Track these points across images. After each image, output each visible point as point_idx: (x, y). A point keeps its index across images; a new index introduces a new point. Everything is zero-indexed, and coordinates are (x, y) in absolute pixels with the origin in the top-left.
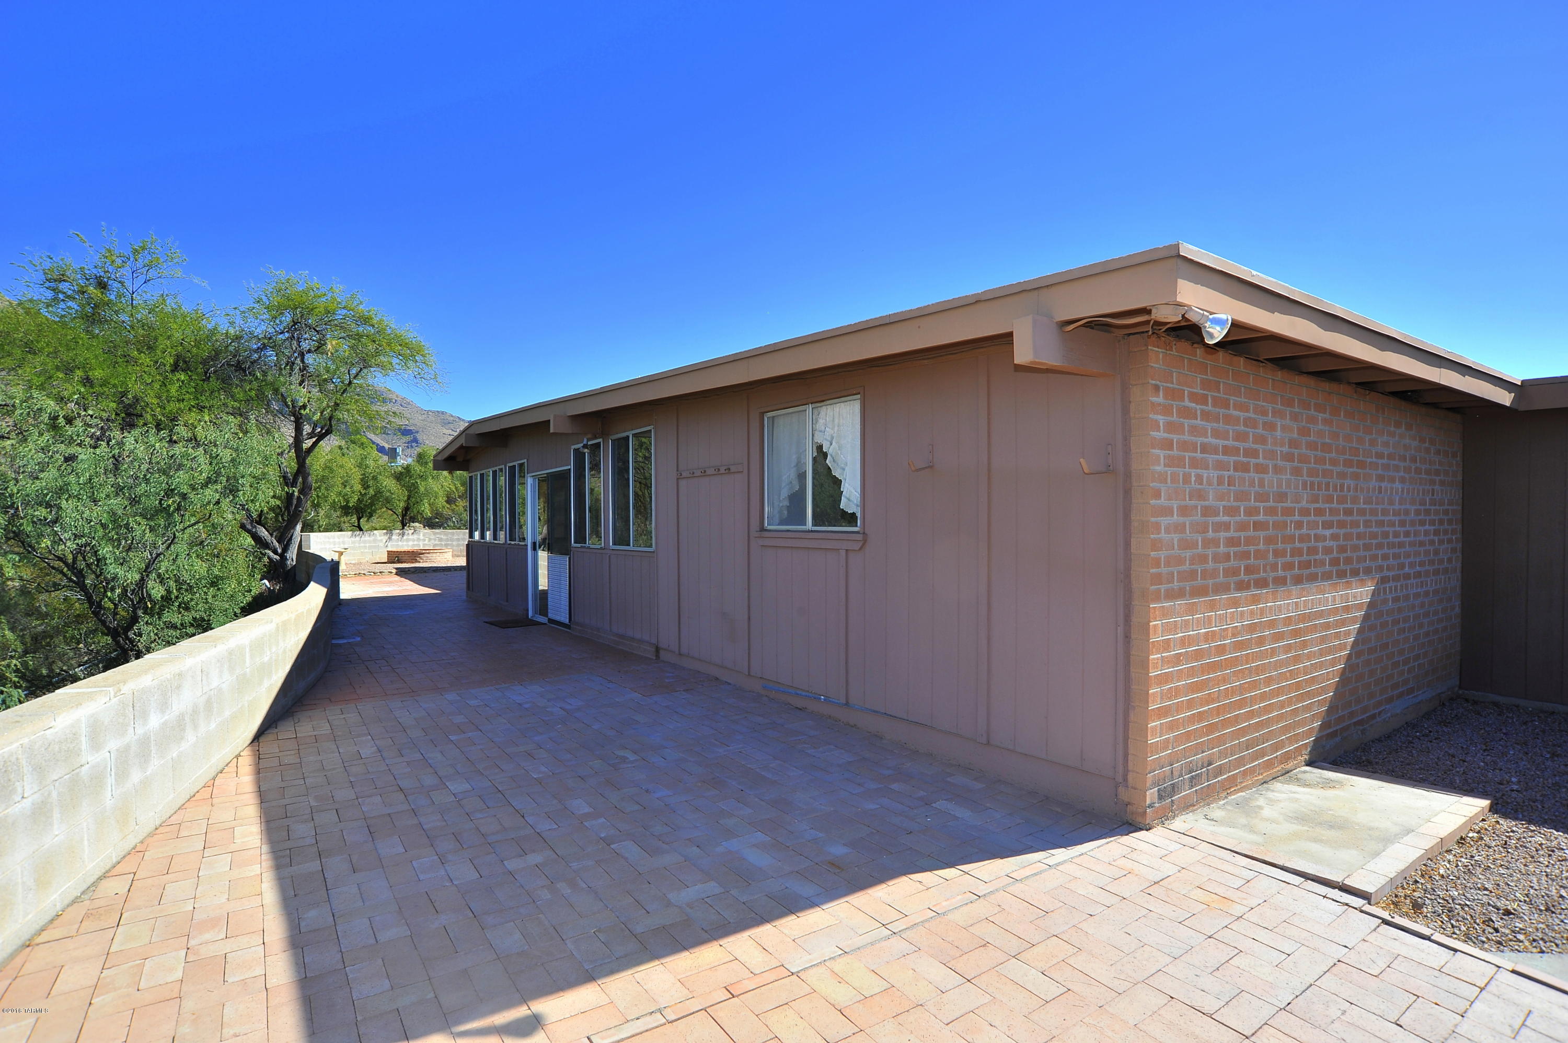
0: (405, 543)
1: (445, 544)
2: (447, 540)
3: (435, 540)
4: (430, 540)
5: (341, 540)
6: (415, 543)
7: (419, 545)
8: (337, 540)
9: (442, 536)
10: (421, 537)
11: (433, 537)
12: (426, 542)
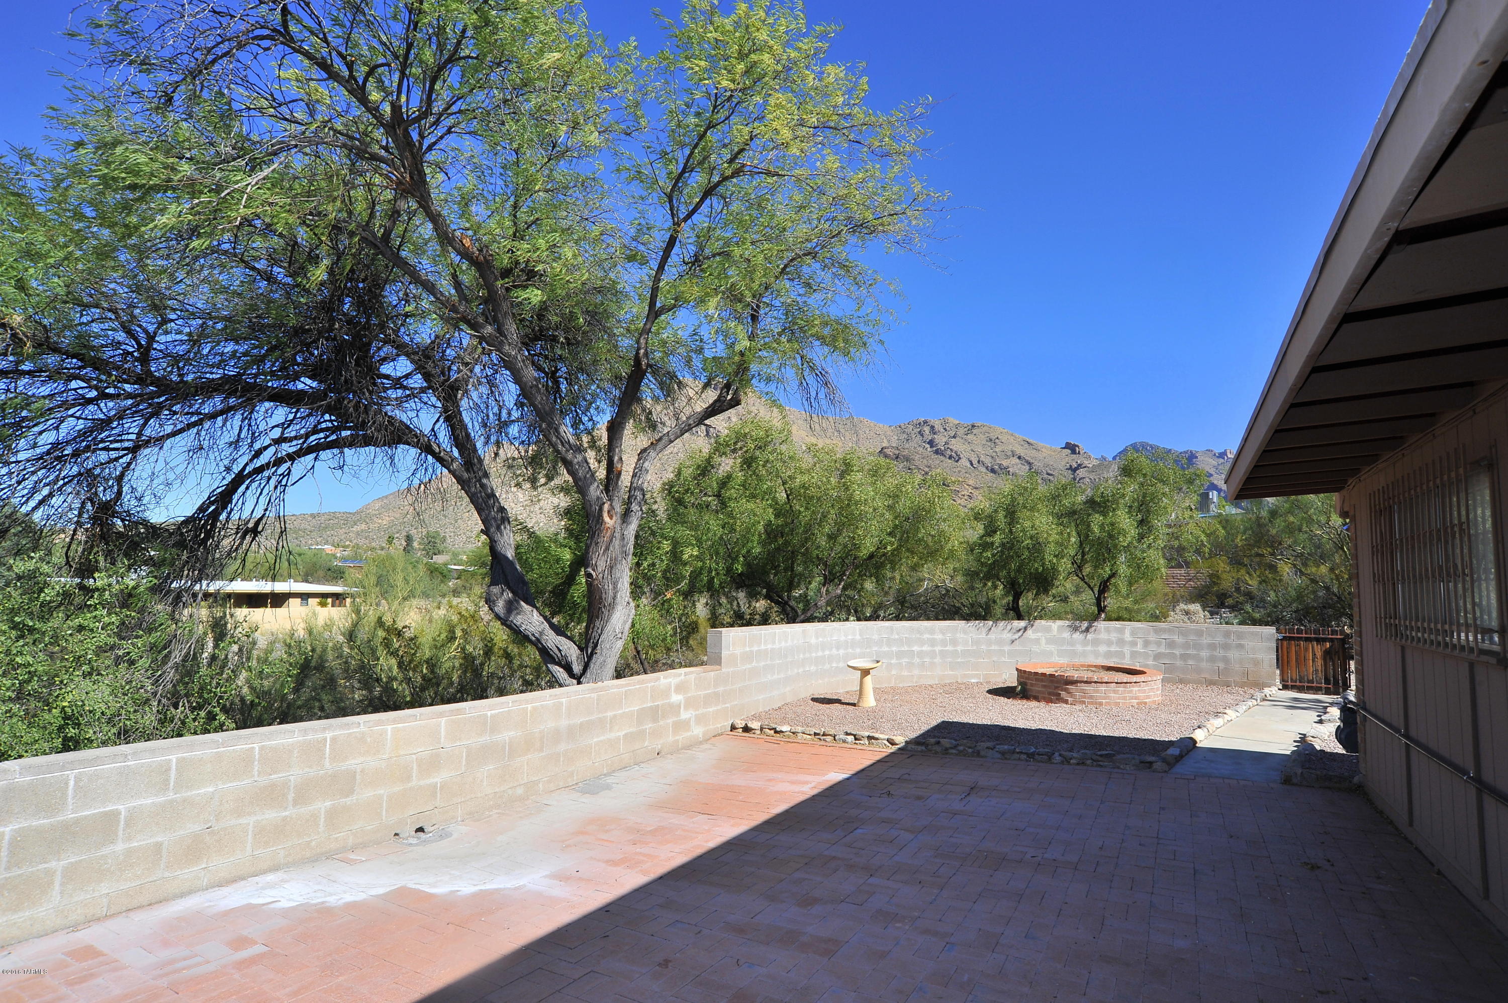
0: (1089, 648)
1: (1182, 655)
2: (1186, 646)
3: (1158, 644)
4: (1146, 643)
5: (949, 636)
6: (1113, 648)
7: (1121, 655)
8: (939, 636)
9: (1175, 638)
10: (1127, 636)
11: (1152, 637)
12: (1139, 648)
